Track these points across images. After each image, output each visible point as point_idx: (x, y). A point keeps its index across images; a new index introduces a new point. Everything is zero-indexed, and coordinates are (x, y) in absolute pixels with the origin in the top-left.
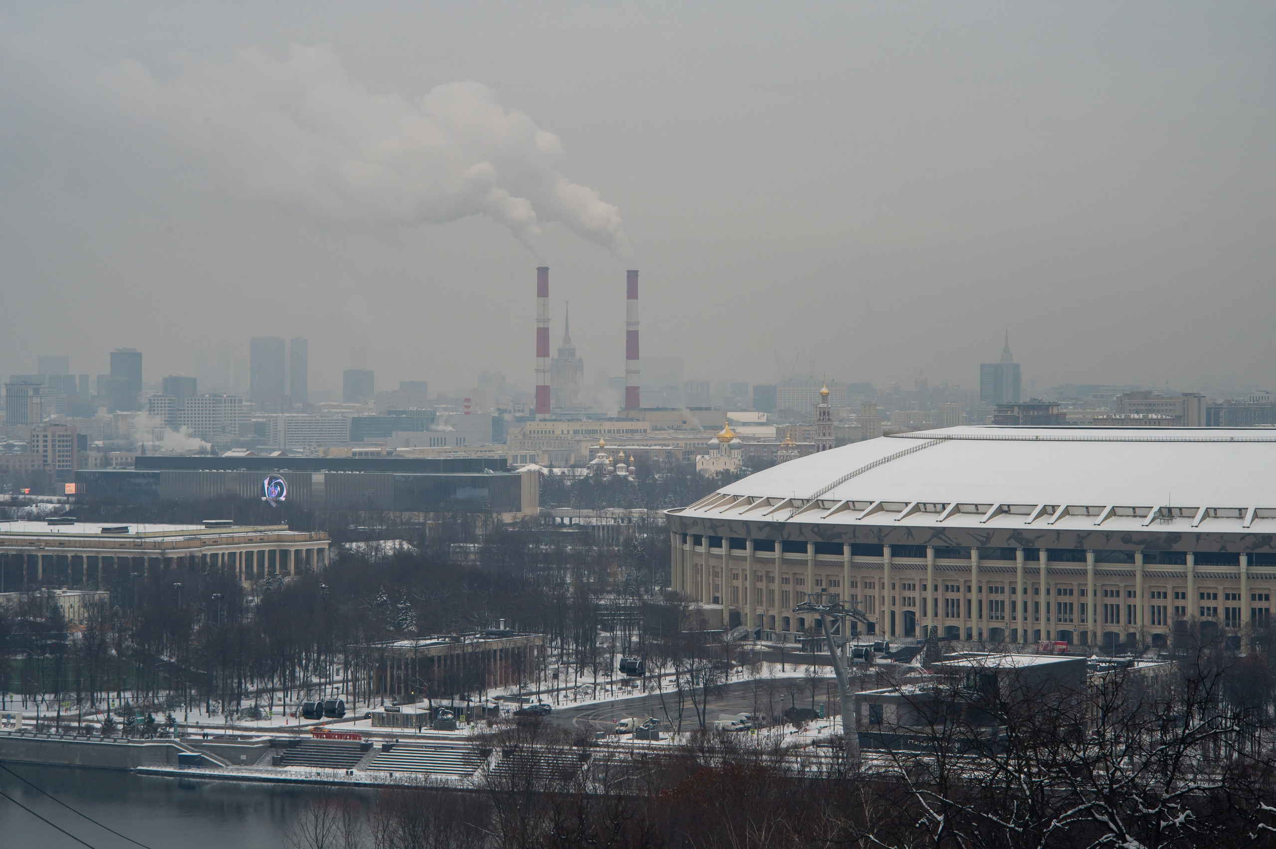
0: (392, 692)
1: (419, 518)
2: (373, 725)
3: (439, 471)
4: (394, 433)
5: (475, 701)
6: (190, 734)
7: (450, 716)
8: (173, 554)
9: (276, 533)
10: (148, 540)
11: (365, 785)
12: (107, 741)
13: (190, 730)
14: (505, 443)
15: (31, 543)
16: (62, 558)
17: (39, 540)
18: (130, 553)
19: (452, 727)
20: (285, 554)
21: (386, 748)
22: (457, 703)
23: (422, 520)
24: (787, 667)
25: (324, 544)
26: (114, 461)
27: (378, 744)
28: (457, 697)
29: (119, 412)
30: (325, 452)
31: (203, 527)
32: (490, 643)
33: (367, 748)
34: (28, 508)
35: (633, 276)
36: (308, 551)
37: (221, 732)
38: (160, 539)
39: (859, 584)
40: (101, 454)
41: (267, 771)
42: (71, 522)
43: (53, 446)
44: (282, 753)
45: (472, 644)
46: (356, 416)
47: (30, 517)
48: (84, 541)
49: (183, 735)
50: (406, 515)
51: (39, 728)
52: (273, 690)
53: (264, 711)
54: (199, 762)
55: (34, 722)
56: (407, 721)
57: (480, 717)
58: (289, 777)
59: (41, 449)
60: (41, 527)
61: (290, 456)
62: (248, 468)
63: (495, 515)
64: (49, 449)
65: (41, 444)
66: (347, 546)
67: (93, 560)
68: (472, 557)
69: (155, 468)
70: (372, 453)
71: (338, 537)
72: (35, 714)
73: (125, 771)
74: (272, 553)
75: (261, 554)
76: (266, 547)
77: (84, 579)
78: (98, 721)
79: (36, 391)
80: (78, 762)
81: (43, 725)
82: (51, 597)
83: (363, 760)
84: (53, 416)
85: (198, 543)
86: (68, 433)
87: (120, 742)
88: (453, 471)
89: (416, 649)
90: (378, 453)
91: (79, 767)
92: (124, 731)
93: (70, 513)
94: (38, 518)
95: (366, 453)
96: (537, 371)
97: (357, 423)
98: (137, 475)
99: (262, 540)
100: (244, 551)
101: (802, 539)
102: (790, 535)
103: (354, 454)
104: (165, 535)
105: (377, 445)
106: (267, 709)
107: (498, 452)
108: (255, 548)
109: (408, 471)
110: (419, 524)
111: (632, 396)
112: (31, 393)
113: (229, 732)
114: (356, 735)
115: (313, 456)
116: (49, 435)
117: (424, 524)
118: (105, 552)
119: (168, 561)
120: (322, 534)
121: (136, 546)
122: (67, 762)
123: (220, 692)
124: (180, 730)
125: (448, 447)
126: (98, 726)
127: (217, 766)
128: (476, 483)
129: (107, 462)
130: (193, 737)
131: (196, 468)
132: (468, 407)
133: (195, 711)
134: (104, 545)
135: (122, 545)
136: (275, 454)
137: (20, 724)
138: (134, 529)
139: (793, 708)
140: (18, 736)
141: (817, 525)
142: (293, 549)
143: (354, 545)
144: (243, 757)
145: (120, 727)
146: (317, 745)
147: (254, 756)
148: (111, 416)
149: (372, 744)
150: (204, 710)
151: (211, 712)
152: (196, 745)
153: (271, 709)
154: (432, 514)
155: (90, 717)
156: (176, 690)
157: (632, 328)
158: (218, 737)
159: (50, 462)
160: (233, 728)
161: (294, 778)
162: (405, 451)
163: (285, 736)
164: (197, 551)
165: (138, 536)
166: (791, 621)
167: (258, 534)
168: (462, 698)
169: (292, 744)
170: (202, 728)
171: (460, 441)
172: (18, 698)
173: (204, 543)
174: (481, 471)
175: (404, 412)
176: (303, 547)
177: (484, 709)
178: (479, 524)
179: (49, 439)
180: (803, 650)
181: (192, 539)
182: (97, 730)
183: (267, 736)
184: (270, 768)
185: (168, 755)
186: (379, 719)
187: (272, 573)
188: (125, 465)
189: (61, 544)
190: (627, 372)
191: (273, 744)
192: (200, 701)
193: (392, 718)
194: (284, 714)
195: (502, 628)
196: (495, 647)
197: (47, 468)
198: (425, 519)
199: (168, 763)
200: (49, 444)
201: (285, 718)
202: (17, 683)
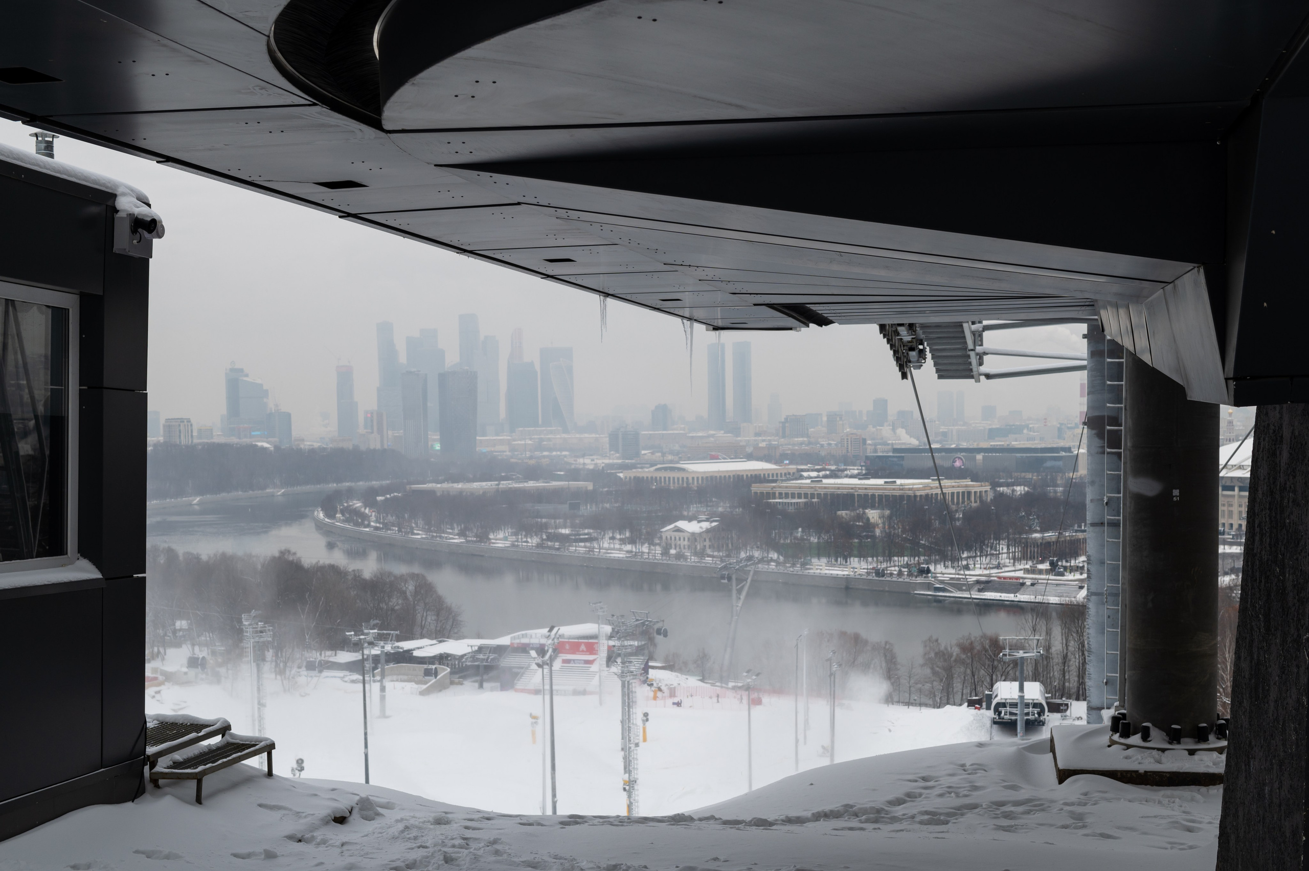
0: (1031, 559)
1: (1029, 476)
2: (1024, 573)
3: (1038, 453)
4: (1009, 435)
5: (1073, 563)
6: (938, 577)
7: (1062, 570)
8: (918, 493)
9: (965, 483)
10: (906, 487)
11: (1023, 602)
12: (900, 580)
13: (938, 575)
14: (1064, 439)
15: (852, 488)
16: (866, 496)
17: (855, 487)
18: (897, 493)
19: (1062, 575)
20: (969, 493)
21: (1033, 585)
22: (1064, 563)
23: (1030, 477)
24: (1226, 547)
25: (988, 488)
26: (879, 450)
27: (1028, 582)
28: (1064, 561)
29: (878, 428)
30: (978, 445)
31: (930, 481)
32: (1078, 535)
33: (1023, 584)
34: (846, 472)
36: (980, 492)
37: (953, 576)
38: (911, 487)
39: (1243, 506)
40: (873, 447)
41: (976, 595)
42: (868, 479)
43: (851, 444)
44: (982, 586)
45: (1069, 536)
46: (990, 427)
47: (847, 476)
48: (877, 488)
49: (935, 577)
50: (1023, 474)
51: (868, 573)
52: (975, 557)
53: (971, 566)
54: (944, 590)
55: (866, 571)
56: (1040, 572)
57: (1077, 570)
58: (986, 598)
59: (846, 445)
60: (855, 481)
61: (961, 447)
62: (946, 453)
63: (1066, 474)
65: (846, 443)
66: (998, 489)
67: (880, 496)
68: (1059, 494)
69: (902, 453)
70: (1000, 445)
71: (994, 485)
72: (866, 567)
73: (909, 593)
74: (963, 493)
75: (958, 493)
76: (961, 490)
77: (877, 505)
78: (895, 571)
79: (841, 418)
80: (887, 589)
81: (870, 572)
82: (864, 513)
83: (1022, 590)
84: (848, 430)
85: (929, 488)
86: (858, 437)
87: (906, 580)
88: (1045, 453)
89: (1043, 538)
90: (1003, 445)
91: (888, 591)
92: (908, 575)
93: (865, 474)
94: (852, 477)
95: (997, 445)
97: (991, 431)
98: (894, 457)
99: (958, 487)
100: (950, 492)
101: (1232, 484)
102: (1226, 482)
103: (991, 445)
104: (913, 484)
105: (1001, 441)
106: (973, 566)
107: (1062, 444)
108: (955, 490)
109: (1023, 453)
110: (1029, 478)
112: (838, 419)
113: (957, 576)
114: (1017, 578)
115: (971, 447)
116: (849, 438)
117: (1032, 479)
118: (887, 492)
119: (915, 496)
120: (987, 484)
121: (900, 489)
122: (882, 589)
123: (949, 558)
124: (934, 575)
125: (1036, 442)
126: (895, 573)
127: (952, 592)
128: (1055, 459)
129: (876, 451)
130: (940, 578)
131: (922, 453)
132: (1045, 422)
133: (938, 566)
134: (885, 489)
135: (894, 489)
136: (953, 446)
137: (859, 571)
138: (899, 482)
139: (1234, 567)
140: (859, 577)
141: (1241, 478)
142: (973, 491)
143: (1001, 489)
144: (964, 588)
145: (906, 573)
146: (999, 582)
147: (969, 587)
148: (874, 429)
149: (1025, 583)
150: (942, 566)
151: (946, 567)
152: (942, 582)
153: (975, 566)
154: (1035, 474)
155: (890, 569)
156: (928, 556)
158: (952, 579)
159: (850, 451)
160: (958, 574)
161: (989, 598)
162: (1016, 444)
163: (983, 579)
164: (929, 492)
165: (901, 485)
166: (1226, 525)
167: (957, 484)
168: (1067, 561)
169: (987, 582)
170: (943, 574)
171: (1042, 439)
172: (856, 559)
173: (932, 488)
174: (1058, 453)
175: (1013, 425)
176: (978, 489)
177: (1077, 567)
178: (1059, 478)
179: (849, 440)
180: (1233, 538)
181: (926, 487)
182: (895, 574)
183: (975, 578)
184: (977, 593)
185: (929, 586)
186: (1027, 571)
187: (963, 502)
188: (887, 452)
189: (866, 489)
191: (978, 582)
192: (941, 561)
193: (1033, 571)
194: (981, 568)
195: (1083, 528)
196: (1080, 537)
197: (848, 454)
198: (1033, 476)
199: (929, 589)
200: (849, 442)
201: (981, 570)
202: (855, 552)
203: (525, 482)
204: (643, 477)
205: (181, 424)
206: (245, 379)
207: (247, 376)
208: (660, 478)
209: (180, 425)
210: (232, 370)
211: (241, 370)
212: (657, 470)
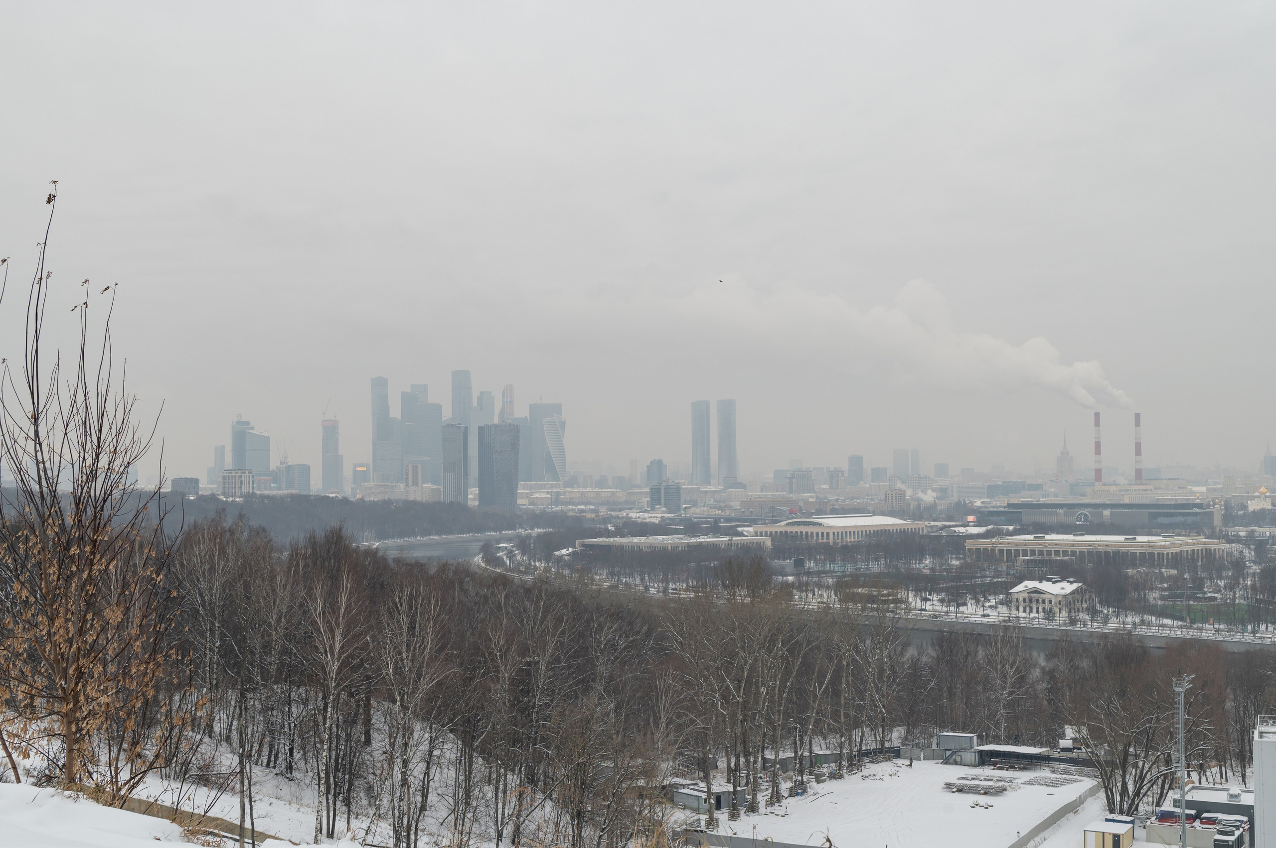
18: (1146, 550)
35: (1137, 416)
62: (1068, 509)
64: (894, 500)
69: (1018, 508)
75: (1198, 551)
76: (1200, 547)
88: (1177, 509)
96: (1095, 462)
98: (1008, 512)
108: (1195, 548)
109: (1154, 509)
111: (1139, 473)
121: (1136, 546)
134: (1122, 546)
135: (1132, 546)
142: (1213, 548)
157: (1138, 441)
171: (1056, 495)
174: (1191, 509)
176: (1217, 547)
179: (894, 496)
190: (1136, 461)
203: (698, 536)
204: (797, 532)
205: (243, 475)
206: (252, 431)
207: (253, 428)
208: (812, 533)
209: (241, 476)
210: (238, 423)
211: (248, 423)
212: (787, 524)
